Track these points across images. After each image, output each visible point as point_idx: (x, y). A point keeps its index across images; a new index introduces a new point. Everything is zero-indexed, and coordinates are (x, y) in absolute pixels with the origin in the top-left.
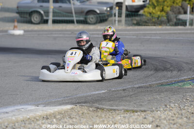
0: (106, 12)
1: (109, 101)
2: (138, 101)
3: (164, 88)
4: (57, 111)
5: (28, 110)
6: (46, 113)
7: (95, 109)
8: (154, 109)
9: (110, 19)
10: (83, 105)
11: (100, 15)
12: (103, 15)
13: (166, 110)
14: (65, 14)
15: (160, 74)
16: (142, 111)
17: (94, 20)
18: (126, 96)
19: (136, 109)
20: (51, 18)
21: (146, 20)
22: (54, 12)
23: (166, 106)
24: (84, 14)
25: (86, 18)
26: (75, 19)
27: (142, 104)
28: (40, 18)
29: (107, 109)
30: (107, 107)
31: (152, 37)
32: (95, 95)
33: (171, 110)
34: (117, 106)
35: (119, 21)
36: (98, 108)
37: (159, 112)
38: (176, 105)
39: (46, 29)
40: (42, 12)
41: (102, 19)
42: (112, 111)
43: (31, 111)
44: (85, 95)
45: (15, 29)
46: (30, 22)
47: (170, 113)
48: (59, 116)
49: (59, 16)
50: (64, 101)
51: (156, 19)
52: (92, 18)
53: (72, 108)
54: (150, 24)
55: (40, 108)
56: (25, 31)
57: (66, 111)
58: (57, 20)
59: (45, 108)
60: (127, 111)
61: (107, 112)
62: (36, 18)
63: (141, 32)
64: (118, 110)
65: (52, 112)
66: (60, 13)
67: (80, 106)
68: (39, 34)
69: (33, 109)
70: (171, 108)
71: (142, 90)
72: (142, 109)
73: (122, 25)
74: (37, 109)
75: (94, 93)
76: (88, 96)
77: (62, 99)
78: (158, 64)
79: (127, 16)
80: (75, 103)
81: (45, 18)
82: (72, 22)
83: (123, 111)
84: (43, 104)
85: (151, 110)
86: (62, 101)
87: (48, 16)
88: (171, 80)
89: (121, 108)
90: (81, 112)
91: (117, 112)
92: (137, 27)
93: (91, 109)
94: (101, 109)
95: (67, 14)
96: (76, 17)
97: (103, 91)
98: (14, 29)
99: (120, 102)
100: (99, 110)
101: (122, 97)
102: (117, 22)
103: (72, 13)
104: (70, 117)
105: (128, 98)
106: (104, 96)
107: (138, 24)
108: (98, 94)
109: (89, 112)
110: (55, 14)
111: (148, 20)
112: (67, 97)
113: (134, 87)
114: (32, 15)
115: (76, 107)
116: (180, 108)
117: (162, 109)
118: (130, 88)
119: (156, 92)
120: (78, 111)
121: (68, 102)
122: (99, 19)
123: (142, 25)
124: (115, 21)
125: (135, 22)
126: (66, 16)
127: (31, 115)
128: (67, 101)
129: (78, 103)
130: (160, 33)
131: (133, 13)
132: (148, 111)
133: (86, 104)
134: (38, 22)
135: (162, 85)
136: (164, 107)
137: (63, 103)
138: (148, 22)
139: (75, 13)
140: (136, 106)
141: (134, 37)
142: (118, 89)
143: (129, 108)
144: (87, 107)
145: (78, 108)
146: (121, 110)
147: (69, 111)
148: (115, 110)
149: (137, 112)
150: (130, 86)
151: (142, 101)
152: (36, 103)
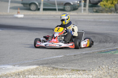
0: (77, 4)
1: (63, 63)
2: (82, 63)
3: (102, 55)
4: (26, 70)
7: (52, 69)
8: (91, 69)
9: (79, 8)
10: (45, 65)
11: (73, 6)
13: (99, 70)
15: (101, 45)
16: (83, 70)
19: (79, 69)
20: (42, 7)
21: (102, 9)
23: (99, 67)
24: (63, 5)
25: (64, 8)
26: (57, 8)
27: (84, 65)
28: (36, 7)
30: (60, 67)
33: (102, 70)
34: (67, 67)
35: (84, 10)
36: (54, 68)
37: (94, 71)
38: (106, 66)
39: (38, 14)
40: (37, 4)
41: (75, 8)
42: (63, 70)
43: (8, 69)
46: (30, 10)
48: (27, 73)
51: (108, 9)
52: (68, 8)
53: (37, 68)
54: (104, 12)
55: (16, 67)
56: (24, 15)
57: (32, 70)
60: (73, 70)
61: (60, 70)
62: (34, 7)
63: (97, 17)
64: (67, 69)
65: (23, 70)
66: (48, 4)
69: (10, 68)
70: (102, 69)
71: (87, 55)
72: (83, 69)
75: (55, 57)
78: (102, 38)
80: (39, 65)
81: (39, 7)
82: (55, 10)
83: (70, 70)
85: (89, 69)
86: (32, 62)
88: (107, 49)
90: (43, 70)
91: (66, 71)
92: (95, 14)
93: (49, 68)
94: (56, 68)
95: (52, 5)
97: (61, 56)
98: (18, 14)
99: (70, 64)
100: (54, 69)
103: (55, 4)
104: (34, 74)
105: (76, 61)
107: (97, 12)
108: (57, 58)
109: (48, 71)
112: (36, 60)
113: (82, 54)
116: (109, 68)
117: (96, 69)
118: (79, 54)
119: (96, 57)
120: (41, 70)
122: (72, 8)
123: (98, 12)
125: (95, 10)
128: (35, 63)
130: (109, 18)
131: (93, 5)
132: (87, 70)
133: (46, 65)
134: (34, 10)
135: (101, 52)
136: (98, 68)
137: (32, 64)
139: (57, 4)
140: (79, 67)
141: (93, 20)
142: (71, 55)
143: (74, 68)
144: (47, 67)
145: (41, 67)
146: (69, 69)
147: (35, 69)
148: (65, 69)
149: (79, 71)
150: (79, 53)
151: (84, 63)
152: (14, 64)
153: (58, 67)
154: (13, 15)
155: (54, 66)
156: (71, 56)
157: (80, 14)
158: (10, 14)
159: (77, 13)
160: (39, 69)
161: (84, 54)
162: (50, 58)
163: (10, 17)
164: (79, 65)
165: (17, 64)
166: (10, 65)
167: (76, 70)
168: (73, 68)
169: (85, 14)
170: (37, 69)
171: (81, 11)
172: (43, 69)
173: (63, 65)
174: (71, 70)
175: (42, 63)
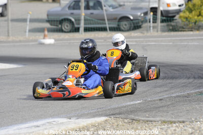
0: (140, 18)
1: (145, 112)
2: (176, 111)
4: (90, 124)
5: (60, 123)
6: (78, 125)
7: (131, 121)
8: (193, 119)
9: (144, 25)
10: (118, 116)
11: (134, 21)
12: (137, 21)
14: (96, 21)
16: (180, 122)
17: (127, 27)
18: (163, 106)
19: (174, 120)
20: (82, 26)
21: (182, 25)
22: (85, 20)
24: (117, 20)
25: (119, 25)
26: (108, 26)
28: (71, 26)
29: (143, 121)
30: (143, 119)
31: (190, 43)
32: (130, 105)
34: (153, 117)
35: (154, 27)
36: (134, 120)
37: (198, 122)
39: (77, 37)
40: (73, 20)
41: (136, 25)
42: (149, 122)
43: (63, 124)
44: (120, 106)
45: (46, 38)
46: (61, 31)
48: (93, 129)
49: (91, 24)
50: (97, 113)
51: (193, 24)
52: (126, 25)
53: (106, 121)
54: (186, 30)
55: (73, 120)
56: (55, 41)
57: (100, 124)
58: (89, 28)
60: (164, 122)
61: (144, 123)
62: (67, 26)
63: (178, 38)
64: (155, 121)
65: (85, 124)
66: (92, 20)
67: (114, 117)
68: (70, 43)
69: (65, 122)
71: (180, 99)
72: (181, 120)
73: (157, 31)
74: (69, 121)
75: (129, 103)
76: (122, 107)
79: (162, 21)
80: (109, 115)
81: (76, 26)
82: (104, 29)
83: (160, 122)
84: (76, 117)
87: (79, 24)
89: (158, 119)
90: (116, 124)
91: (154, 124)
92: (173, 33)
93: (126, 121)
94: (136, 120)
95: (99, 21)
96: (108, 24)
97: (139, 102)
98: (44, 38)
99: (157, 112)
100: (134, 122)
101: (159, 108)
102: (152, 28)
103: (104, 20)
104: (104, 130)
105: (165, 109)
106: (140, 107)
108: (133, 104)
109: (124, 124)
110: (87, 21)
111: (185, 25)
113: (171, 97)
114: (62, 23)
115: (110, 119)
117: (201, 119)
118: (168, 97)
119: (195, 101)
120: (113, 123)
122: (132, 25)
123: (178, 31)
124: (150, 27)
125: (171, 28)
126: (98, 24)
128: (101, 113)
129: (113, 115)
130: (198, 39)
131: (169, 19)
132: (187, 121)
134: (69, 30)
135: (201, 93)
137: (97, 115)
138: (184, 27)
139: (108, 20)
140: (173, 117)
142: (154, 99)
143: (166, 119)
144: (121, 118)
145: (112, 120)
146: (158, 121)
147: (103, 123)
148: (151, 121)
149: (175, 123)
150: (166, 96)
151: (180, 111)
152: (68, 116)
153: (140, 118)
155: (132, 116)
156: (154, 101)
157: (149, 34)
158: (31, 38)
161: (175, 97)
164: (173, 114)
166: (62, 118)
167: (169, 122)
168: (163, 119)
169: (156, 34)
170: (107, 123)
173: (147, 115)
174: (162, 123)
175: (112, 112)
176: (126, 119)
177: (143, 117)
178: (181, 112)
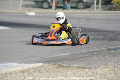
0: (90, 2)
1: (69, 61)
2: (89, 61)
3: (109, 52)
4: (31, 67)
5: (13, 66)
6: (23, 68)
7: (58, 66)
8: (97, 66)
10: (50, 63)
11: (86, 3)
13: (105, 68)
15: (111, 42)
16: (89, 68)
17: (82, 7)
19: (85, 66)
20: (54, 5)
21: (115, 7)
25: (77, 5)
27: (90, 63)
30: (66, 65)
33: (108, 68)
34: (73, 64)
35: (97, 8)
36: (60, 66)
37: (100, 69)
38: (113, 64)
39: (50, 12)
42: (69, 68)
43: (14, 67)
46: (42, 7)
47: (107, 70)
48: (32, 71)
50: (39, 61)
52: (81, 5)
53: (42, 65)
56: (36, 13)
57: (38, 67)
59: (24, 65)
61: (66, 68)
62: (46, 5)
63: (110, 15)
64: (73, 67)
65: (28, 67)
67: (48, 64)
68: (44, 15)
69: (16, 66)
70: (109, 66)
71: (94, 53)
72: (89, 66)
74: (19, 65)
75: (62, 55)
77: (39, 59)
78: (112, 36)
81: (51, 5)
83: (76, 68)
85: (95, 67)
88: (116, 47)
90: (48, 68)
91: (72, 68)
92: (108, 12)
93: (55, 66)
94: (61, 66)
97: (68, 54)
98: (29, 12)
100: (60, 67)
101: (79, 58)
104: (39, 71)
105: (83, 59)
106: (67, 57)
107: (110, 9)
109: (53, 68)
112: (42, 57)
113: (90, 51)
114: (43, 3)
115: (45, 64)
116: (115, 66)
117: (102, 67)
118: (86, 52)
119: (103, 55)
121: (41, 61)
122: (85, 6)
125: (108, 8)
127: (13, 70)
129: (48, 62)
132: (93, 68)
133: (52, 63)
134: (47, 7)
135: (109, 50)
136: (104, 65)
140: (85, 65)
141: (105, 18)
142: (79, 52)
143: (80, 66)
144: (52, 64)
145: (46, 65)
146: (75, 67)
147: (40, 67)
148: (71, 67)
149: (85, 68)
152: (20, 61)
153: (64, 65)
154: (25, 13)
155: (59, 63)
156: (78, 54)
157: (93, 12)
158: (22, 12)
159: (90, 11)
160: (45, 67)
161: (92, 52)
162: (57, 56)
163: (21, 15)
164: (85, 63)
165: (23, 62)
166: (16, 63)
167: (81, 67)
168: (78, 66)
169: (98, 11)
170: (43, 67)
171: (94, 9)
172: (49, 66)
173: (69, 63)
175: (48, 61)
176: (55, 65)
177: (66, 64)
178: (91, 62)
